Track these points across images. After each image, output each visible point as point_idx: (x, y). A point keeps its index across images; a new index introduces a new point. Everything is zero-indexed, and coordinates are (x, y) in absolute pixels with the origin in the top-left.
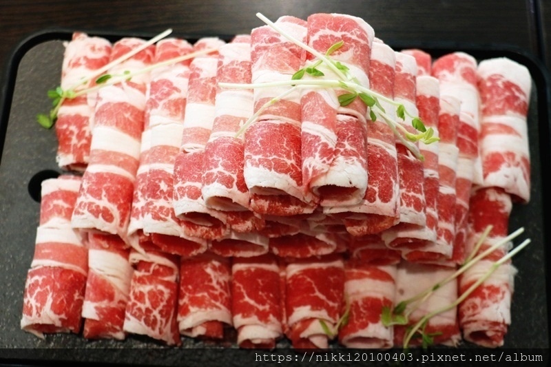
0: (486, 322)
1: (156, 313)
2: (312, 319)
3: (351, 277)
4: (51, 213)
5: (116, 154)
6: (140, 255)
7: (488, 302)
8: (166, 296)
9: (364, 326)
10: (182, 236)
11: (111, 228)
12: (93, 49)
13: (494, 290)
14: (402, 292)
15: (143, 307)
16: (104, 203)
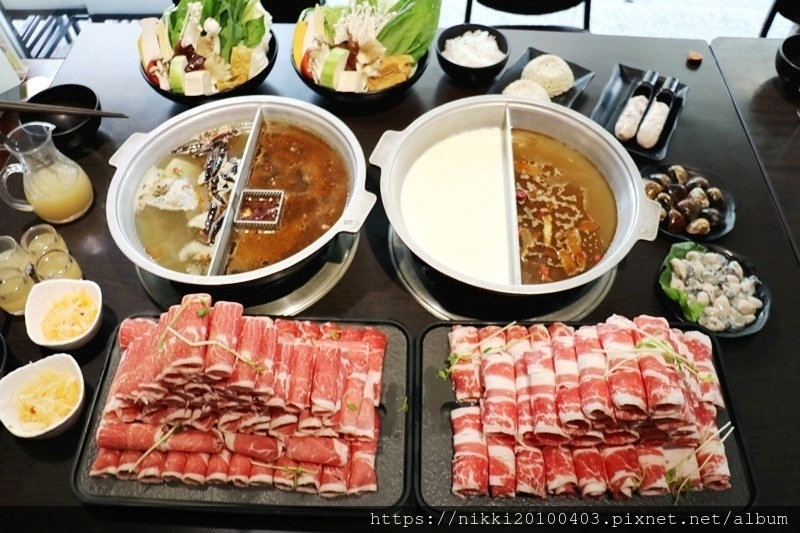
0: (720, 475)
1: (537, 480)
2: (627, 477)
3: (641, 454)
4: (463, 427)
5: (506, 391)
6: (523, 447)
7: (719, 464)
8: (541, 470)
9: (655, 481)
10: (562, 434)
11: (510, 431)
12: (469, 332)
13: (721, 457)
14: (667, 462)
15: (530, 477)
16: (505, 417)
